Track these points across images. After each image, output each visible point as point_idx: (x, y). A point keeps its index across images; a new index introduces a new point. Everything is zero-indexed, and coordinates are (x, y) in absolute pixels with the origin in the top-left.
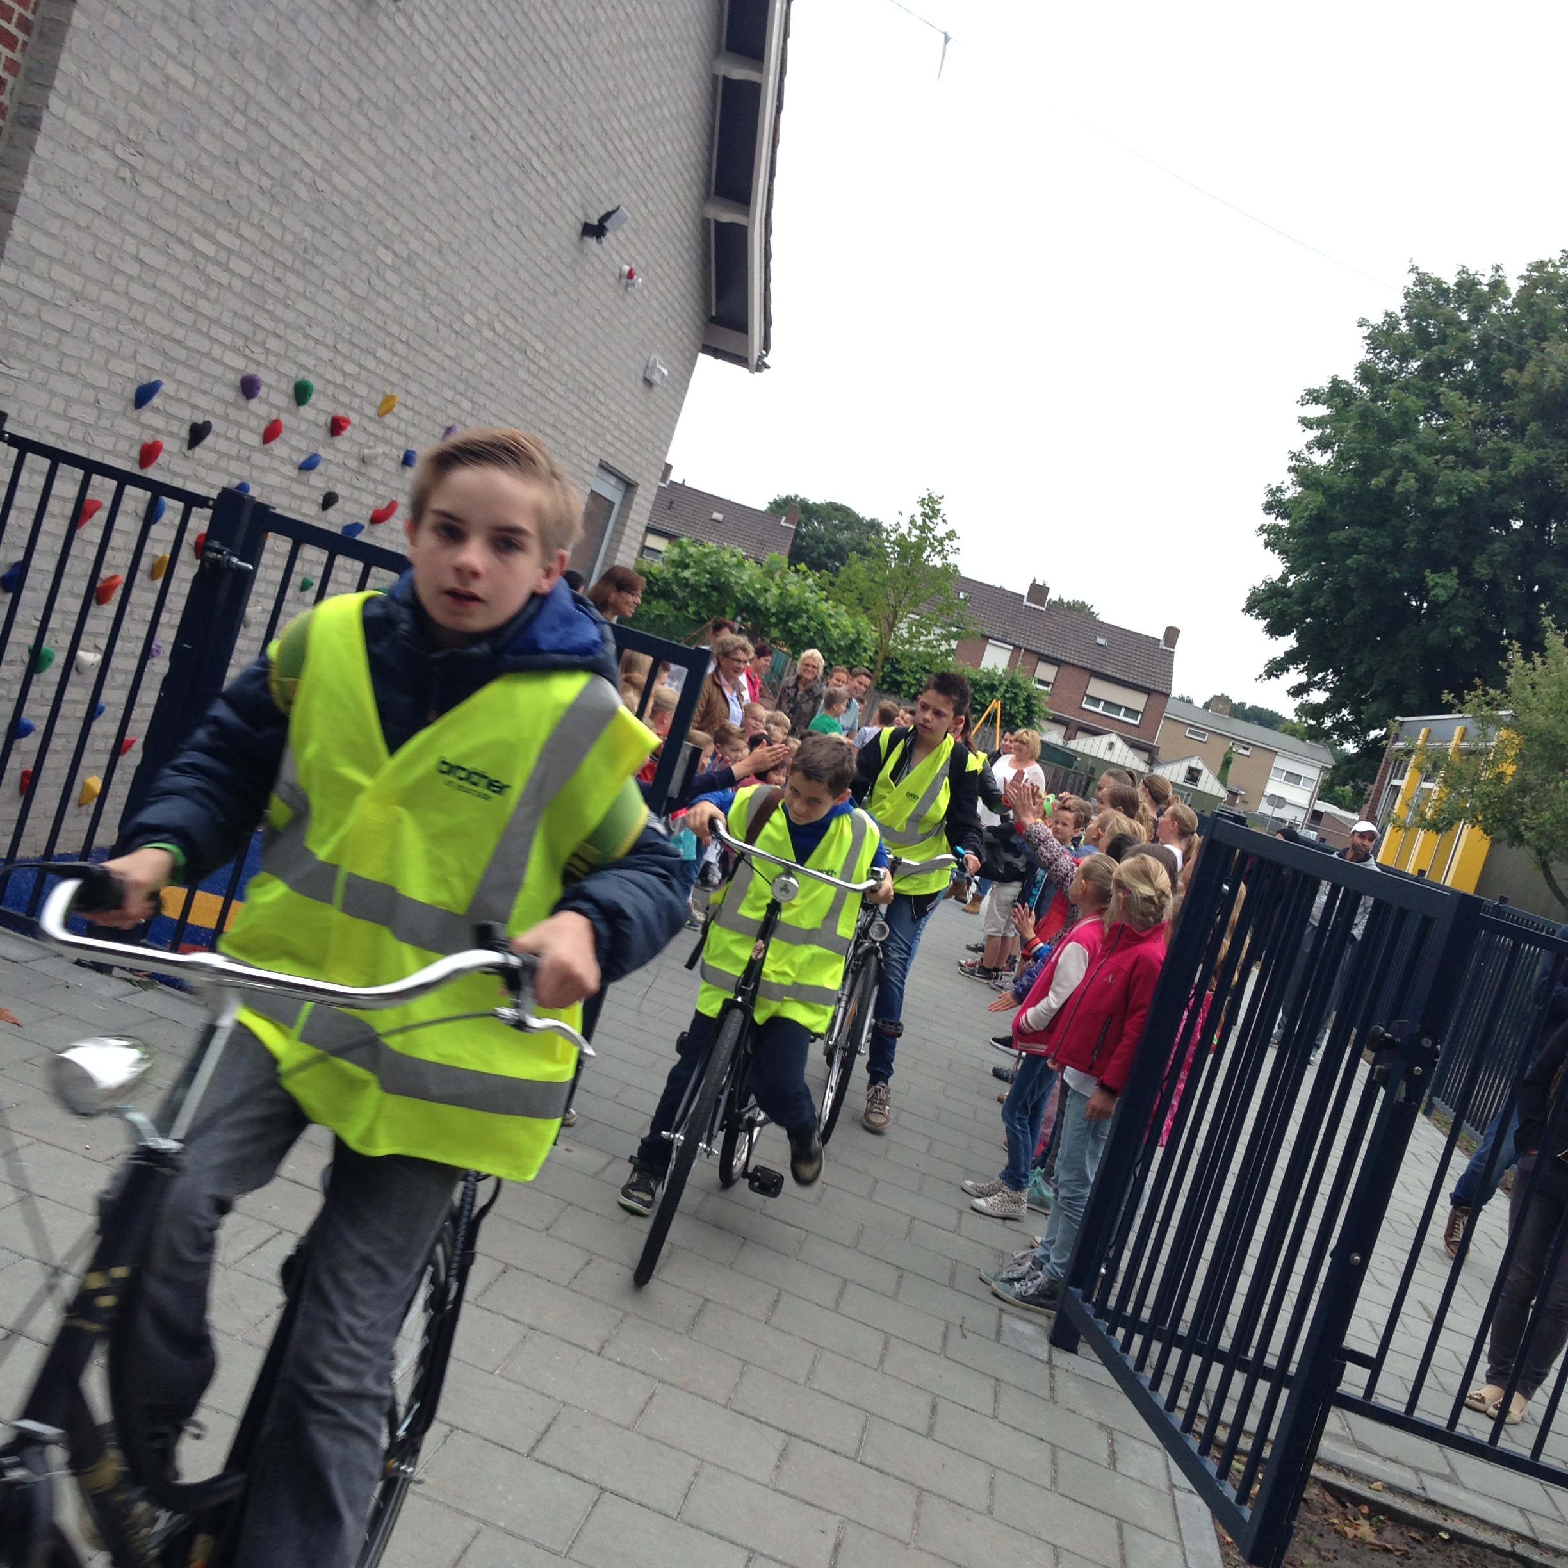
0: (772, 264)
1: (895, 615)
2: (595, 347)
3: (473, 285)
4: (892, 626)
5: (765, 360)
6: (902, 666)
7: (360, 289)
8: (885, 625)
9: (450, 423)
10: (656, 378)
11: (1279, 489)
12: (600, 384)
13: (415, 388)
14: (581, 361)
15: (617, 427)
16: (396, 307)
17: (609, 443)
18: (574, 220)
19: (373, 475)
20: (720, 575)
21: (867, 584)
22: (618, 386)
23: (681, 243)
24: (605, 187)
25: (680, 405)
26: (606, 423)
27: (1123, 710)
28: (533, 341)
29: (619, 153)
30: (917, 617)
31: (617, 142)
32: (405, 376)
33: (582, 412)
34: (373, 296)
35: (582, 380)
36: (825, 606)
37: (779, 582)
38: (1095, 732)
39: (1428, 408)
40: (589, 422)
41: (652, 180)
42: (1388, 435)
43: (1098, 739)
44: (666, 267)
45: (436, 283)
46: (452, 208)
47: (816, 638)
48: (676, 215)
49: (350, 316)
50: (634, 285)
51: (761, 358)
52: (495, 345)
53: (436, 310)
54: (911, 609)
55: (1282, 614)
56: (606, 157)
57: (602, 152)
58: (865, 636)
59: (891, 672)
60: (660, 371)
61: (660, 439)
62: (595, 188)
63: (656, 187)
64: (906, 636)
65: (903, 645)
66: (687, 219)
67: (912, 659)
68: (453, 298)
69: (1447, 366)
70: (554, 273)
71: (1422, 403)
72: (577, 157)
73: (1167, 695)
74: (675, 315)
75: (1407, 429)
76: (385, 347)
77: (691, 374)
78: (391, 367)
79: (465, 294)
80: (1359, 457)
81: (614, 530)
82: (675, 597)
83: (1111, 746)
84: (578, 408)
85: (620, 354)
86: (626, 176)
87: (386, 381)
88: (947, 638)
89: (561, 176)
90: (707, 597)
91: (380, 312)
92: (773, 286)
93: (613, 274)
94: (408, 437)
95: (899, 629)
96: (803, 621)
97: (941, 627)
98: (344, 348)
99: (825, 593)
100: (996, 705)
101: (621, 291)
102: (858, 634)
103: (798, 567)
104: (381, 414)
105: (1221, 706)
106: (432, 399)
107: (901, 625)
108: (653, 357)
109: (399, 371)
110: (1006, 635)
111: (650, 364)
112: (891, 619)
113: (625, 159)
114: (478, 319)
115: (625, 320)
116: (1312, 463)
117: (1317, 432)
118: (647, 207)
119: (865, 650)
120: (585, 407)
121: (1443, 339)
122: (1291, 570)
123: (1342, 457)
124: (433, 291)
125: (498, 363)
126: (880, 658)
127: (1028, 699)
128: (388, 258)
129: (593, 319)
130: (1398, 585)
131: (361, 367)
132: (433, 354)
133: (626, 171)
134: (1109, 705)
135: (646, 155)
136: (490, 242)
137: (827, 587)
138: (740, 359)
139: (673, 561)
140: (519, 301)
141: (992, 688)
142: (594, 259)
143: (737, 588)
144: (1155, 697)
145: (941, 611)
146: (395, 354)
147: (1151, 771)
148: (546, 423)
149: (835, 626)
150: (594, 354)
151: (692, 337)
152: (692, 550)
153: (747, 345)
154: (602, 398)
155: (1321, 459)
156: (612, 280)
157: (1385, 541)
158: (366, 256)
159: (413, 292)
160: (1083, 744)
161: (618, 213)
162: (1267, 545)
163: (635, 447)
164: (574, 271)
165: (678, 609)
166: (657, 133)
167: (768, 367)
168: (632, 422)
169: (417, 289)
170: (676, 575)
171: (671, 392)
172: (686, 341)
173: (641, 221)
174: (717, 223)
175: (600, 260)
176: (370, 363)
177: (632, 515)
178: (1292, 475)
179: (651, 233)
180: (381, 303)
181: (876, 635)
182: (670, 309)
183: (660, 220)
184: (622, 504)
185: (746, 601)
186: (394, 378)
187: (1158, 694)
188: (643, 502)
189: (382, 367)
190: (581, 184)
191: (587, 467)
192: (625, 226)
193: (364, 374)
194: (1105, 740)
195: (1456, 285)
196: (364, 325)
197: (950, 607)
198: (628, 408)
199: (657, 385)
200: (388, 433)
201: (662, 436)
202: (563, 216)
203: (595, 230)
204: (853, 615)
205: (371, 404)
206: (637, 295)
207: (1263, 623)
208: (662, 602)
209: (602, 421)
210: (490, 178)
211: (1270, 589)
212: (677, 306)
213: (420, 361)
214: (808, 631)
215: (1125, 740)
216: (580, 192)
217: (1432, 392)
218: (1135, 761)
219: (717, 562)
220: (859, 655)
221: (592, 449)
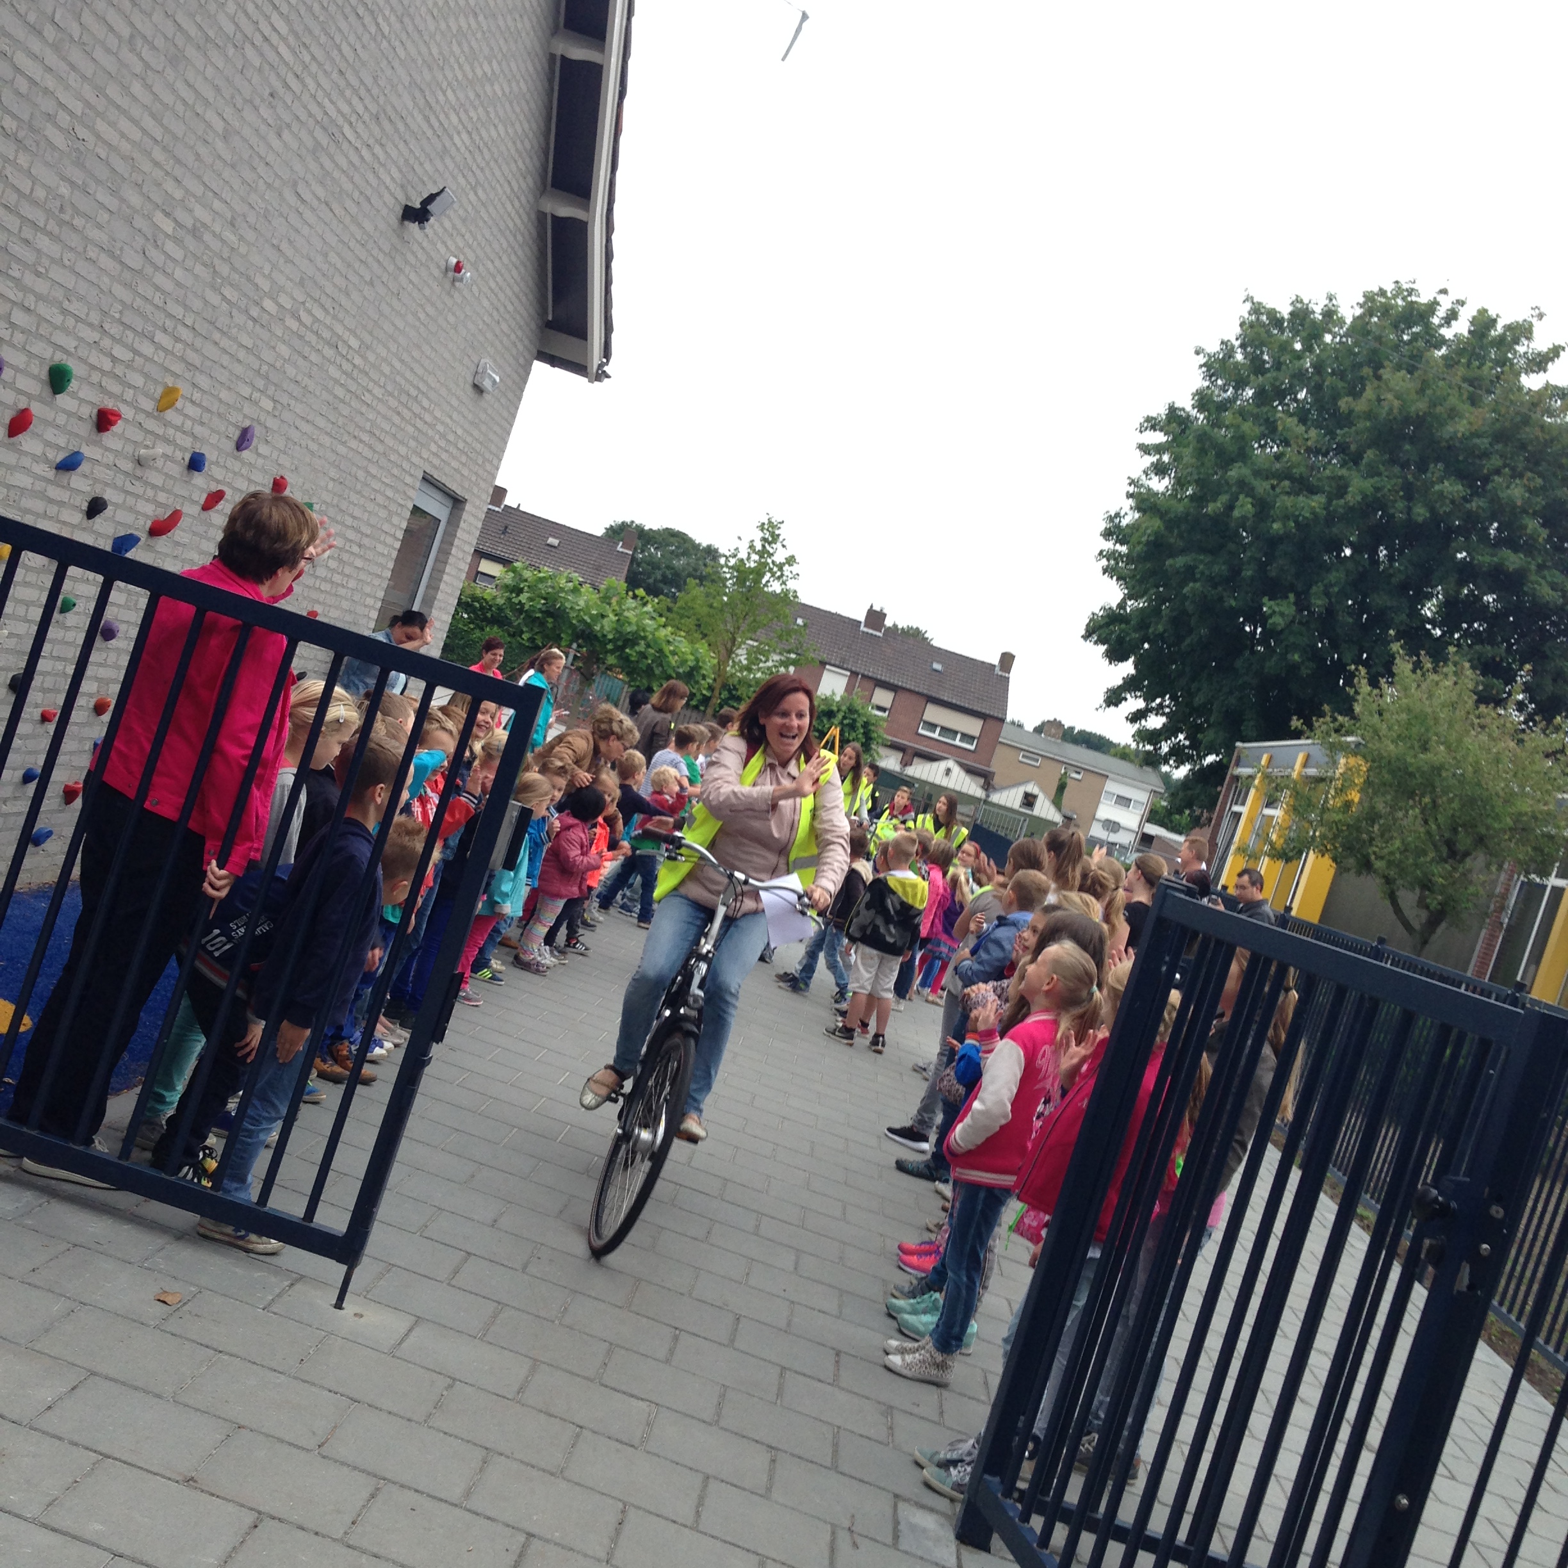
0: (614, 265)
1: (734, 640)
2: (418, 347)
3: (274, 266)
4: (730, 652)
5: (605, 368)
6: (739, 693)
7: (135, 261)
8: (723, 651)
9: (247, 423)
10: (487, 384)
11: (1117, 515)
12: (424, 389)
13: (203, 381)
14: (402, 361)
15: (443, 436)
16: (178, 284)
17: (434, 454)
18: (393, 201)
19: (154, 481)
20: (555, 600)
21: (705, 610)
22: (443, 392)
23: (515, 236)
24: (427, 166)
25: (514, 416)
26: (430, 432)
27: (959, 736)
28: (346, 335)
29: (445, 130)
30: (756, 644)
31: (442, 117)
32: (190, 366)
33: (403, 418)
34: (149, 270)
35: (403, 382)
36: (663, 633)
37: (617, 608)
38: (932, 758)
39: (1263, 436)
40: (410, 429)
41: (483, 164)
42: (1225, 459)
43: (935, 765)
44: (497, 263)
45: (228, 260)
46: (249, 176)
47: (654, 665)
48: (509, 207)
49: (119, 291)
50: (461, 280)
51: (601, 366)
52: (301, 337)
53: (228, 292)
54: (749, 635)
55: (1120, 641)
56: (429, 133)
57: (425, 126)
58: (704, 662)
59: (729, 699)
60: (490, 376)
61: (491, 452)
62: (416, 167)
63: (487, 172)
64: (745, 662)
65: (741, 671)
66: (521, 211)
67: (750, 686)
68: (249, 279)
69: (1280, 394)
70: (370, 259)
71: (1257, 430)
72: (397, 130)
73: (1002, 720)
74: (507, 316)
75: (1243, 455)
76: (165, 331)
77: (524, 380)
78: (173, 354)
79: (264, 276)
80: (1197, 482)
81: (440, 550)
82: (510, 624)
83: (948, 771)
84: (398, 413)
85: (447, 355)
86: (452, 158)
87: (167, 370)
88: (785, 664)
89: (377, 149)
90: (542, 624)
91: (157, 288)
92: (614, 288)
93: (439, 267)
94: (195, 437)
95: (737, 655)
96: (641, 647)
97: (781, 654)
98: (115, 330)
99: (664, 619)
100: (835, 732)
101: (447, 285)
102: (697, 660)
103: (637, 592)
104: (161, 409)
105: (1053, 731)
106: (224, 395)
107: (739, 652)
108: (483, 361)
109: (182, 359)
110: (843, 660)
111: (480, 370)
112: (729, 645)
113: (451, 138)
114: (280, 306)
115: (451, 319)
116: (1149, 489)
117: (1154, 459)
118: (476, 194)
119: (704, 677)
120: (406, 414)
121: (1278, 365)
122: (1130, 596)
123: (1180, 483)
124: (224, 269)
125: (305, 358)
126: (717, 686)
127: (866, 725)
128: (168, 226)
129: (415, 314)
130: (1234, 613)
131: (136, 352)
132: (225, 343)
133: (453, 151)
134: (945, 730)
135: (477, 138)
136: (294, 219)
137: (665, 613)
138: (579, 368)
139: (506, 586)
140: (329, 289)
141: (830, 714)
142: (415, 247)
143: (573, 614)
144: (990, 722)
145: (780, 637)
146: (177, 340)
147: (988, 796)
148: (362, 429)
149: (674, 653)
150: (416, 354)
151: (526, 342)
152: (527, 574)
153: (586, 351)
154: (426, 403)
155: (1160, 485)
156: (436, 273)
157: (1220, 568)
158: (139, 222)
159: (199, 269)
160: (920, 770)
161: (442, 195)
162: (1105, 571)
163: (464, 459)
164: (393, 259)
165: (513, 635)
166: (487, 113)
167: (608, 376)
168: (460, 432)
169: (205, 265)
170: (509, 599)
171: (503, 400)
172: (521, 347)
173: (470, 209)
174: (553, 216)
175: (423, 248)
176: (147, 349)
177: (459, 533)
178: (1131, 502)
179: (481, 224)
180: (159, 279)
181: (715, 661)
182: (502, 310)
183: (491, 209)
184: (449, 522)
185: (582, 627)
186: (178, 368)
187: (994, 719)
188: (471, 519)
189: (162, 354)
190: (401, 162)
191: (408, 480)
192: (450, 212)
193: (139, 361)
194: (942, 765)
195: (1291, 314)
196: (138, 302)
197: (789, 632)
198: (455, 416)
199: (489, 393)
200: (171, 431)
201: (493, 448)
202: (381, 196)
203: (417, 214)
204: (692, 642)
205: (146, 395)
206: (466, 292)
207: (1102, 648)
208: (495, 628)
209: (425, 428)
210: (294, 145)
211: (1108, 616)
212: (510, 308)
213: (210, 350)
214: (646, 658)
215: (961, 765)
216: (401, 171)
217: (1267, 420)
218: (971, 787)
219: (553, 587)
220: (697, 682)
221: (415, 459)
